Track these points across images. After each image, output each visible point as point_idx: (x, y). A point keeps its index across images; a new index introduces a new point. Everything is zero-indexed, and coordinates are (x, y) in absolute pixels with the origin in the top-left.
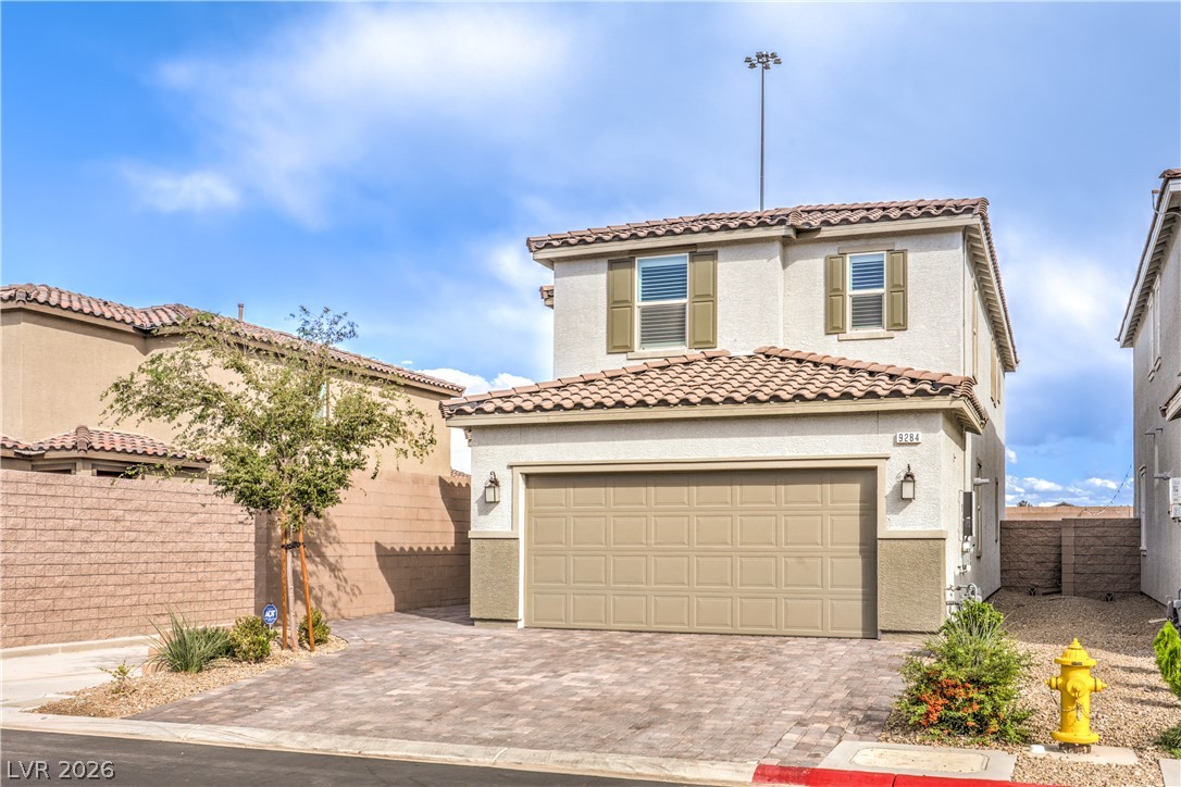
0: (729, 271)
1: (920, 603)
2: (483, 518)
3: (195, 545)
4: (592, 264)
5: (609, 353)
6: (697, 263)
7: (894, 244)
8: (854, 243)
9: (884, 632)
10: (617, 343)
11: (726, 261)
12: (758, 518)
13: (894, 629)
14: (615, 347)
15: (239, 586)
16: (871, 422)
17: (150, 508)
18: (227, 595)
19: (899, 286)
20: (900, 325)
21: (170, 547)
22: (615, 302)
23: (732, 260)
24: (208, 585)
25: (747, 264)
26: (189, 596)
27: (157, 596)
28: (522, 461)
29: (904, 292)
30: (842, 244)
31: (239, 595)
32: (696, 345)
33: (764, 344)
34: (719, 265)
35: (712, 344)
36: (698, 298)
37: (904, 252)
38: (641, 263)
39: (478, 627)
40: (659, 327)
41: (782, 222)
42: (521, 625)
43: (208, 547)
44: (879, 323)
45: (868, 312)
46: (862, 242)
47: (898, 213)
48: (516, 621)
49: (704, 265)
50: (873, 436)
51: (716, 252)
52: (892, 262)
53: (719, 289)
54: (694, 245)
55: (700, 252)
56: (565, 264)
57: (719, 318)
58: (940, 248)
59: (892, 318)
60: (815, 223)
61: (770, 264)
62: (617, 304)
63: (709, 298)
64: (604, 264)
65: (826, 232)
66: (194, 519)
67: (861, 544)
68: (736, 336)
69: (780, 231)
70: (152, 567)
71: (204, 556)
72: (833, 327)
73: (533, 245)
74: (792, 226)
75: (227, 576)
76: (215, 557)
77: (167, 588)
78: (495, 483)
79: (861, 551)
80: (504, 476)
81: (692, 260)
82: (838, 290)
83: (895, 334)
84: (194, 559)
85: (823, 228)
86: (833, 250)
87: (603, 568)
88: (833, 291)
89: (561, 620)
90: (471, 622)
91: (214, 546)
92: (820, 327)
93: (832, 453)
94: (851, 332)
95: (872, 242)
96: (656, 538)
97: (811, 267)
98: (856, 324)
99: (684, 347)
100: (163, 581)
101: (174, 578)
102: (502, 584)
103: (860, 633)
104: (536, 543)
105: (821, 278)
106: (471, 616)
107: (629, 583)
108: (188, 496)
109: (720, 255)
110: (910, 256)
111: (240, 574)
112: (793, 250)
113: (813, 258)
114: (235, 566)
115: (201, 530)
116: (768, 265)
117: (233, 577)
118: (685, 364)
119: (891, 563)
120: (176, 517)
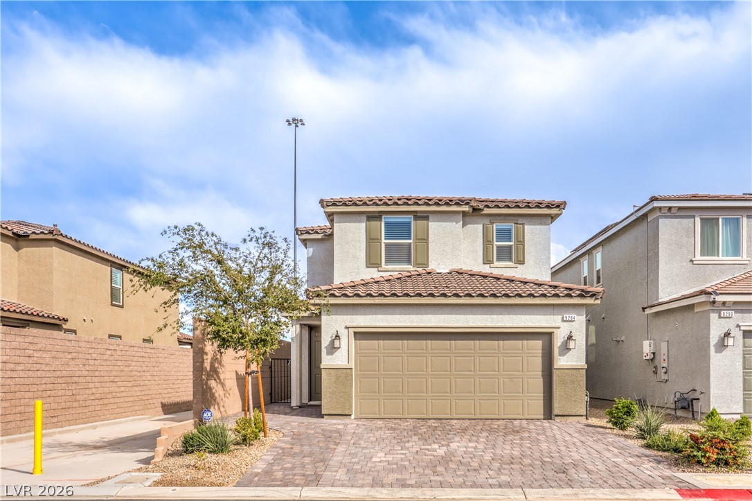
0: (436, 228)
1: (575, 401)
2: (329, 357)
3: (71, 372)
4: (357, 217)
5: (367, 267)
6: (418, 222)
7: (518, 220)
8: (497, 218)
9: (556, 416)
10: (372, 262)
11: (433, 221)
12: (488, 358)
13: (560, 414)
14: (371, 264)
15: (93, 397)
16: (550, 310)
17: (47, 349)
18: (89, 403)
19: (520, 241)
20: (522, 262)
21: (58, 373)
22: (371, 239)
23: (437, 221)
24: (78, 397)
25: (445, 224)
26: (68, 404)
27: (52, 404)
28: (354, 325)
29: (523, 245)
30: (491, 218)
31: (94, 403)
32: (417, 265)
33: (457, 266)
34: (430, 223)
35: (427, 265)
36: (417, 240)
37: (523, 224)
38: (385, 218)
39: (327, 419)
40: (395, 254)
41: (468, 204)
42: (353, 417)
43: (78, 373)
44: (510, 260)
45: (504, 254)
46: (502, 218)
47: (503, 205)
48: (350, 415)
49: (421, 223)
50: (552, 316)
51: (428, 216)
52: (517, 229)
53: (430, 236)
54: (416, 212)
55: (418, 216)
56: (340, 216)
57: (430, 252)
58: (541, 224)
59: (517, 258)
60: (481, 207)
61: (457, 225)
62: (371, 240)
63: (425, 240)
64: (364, 218)
65: (487, 211)
66: (69, 356)
67: (542, 371)
68: (440, 263)
69: (466, 208)
70: (50, 386)
71: (76, 379)
72: (487, 260)
73: (325, 203)
74: (472, 206)
75: (87, 391)
76: (81, 380)
77: (57, 400)
78: (337, 337)
79: (542, 375)
80: (344, 333)
81: (415, 219)
82: (490, 241)
83: (519, 266)
84: (70, 381)
85: (485, 209)
86: (487, 221)
87: (401, 385)
88: (487, 241)
89: (376, 414)
90: (322, 416)
91: (80, 373)
92: (481, 260)
93: (530, 324)
94: (496, 264)
95: (507, 218)
96: (431, 368)
97: (477, 229)
98: (498, 259)
99: (410, 266)
100: (55, 395)
101: (61, 393)
102: (343, 394)
103: (542, 417)
104: (360, 371)
105: (481, 234)
106: (323, 413)
107: (416, 393)
108: (67, 342)
109: (430, 219)
110: (526, 227)
111: (94, 390)
112: (468, 219)
113: (477, 224)
114: (91, 385)
115: (73, 363)
116: (455, 226)
117: (90, 392)
118: (418, 275)
119: (561, 381)
120: (61, 355)
